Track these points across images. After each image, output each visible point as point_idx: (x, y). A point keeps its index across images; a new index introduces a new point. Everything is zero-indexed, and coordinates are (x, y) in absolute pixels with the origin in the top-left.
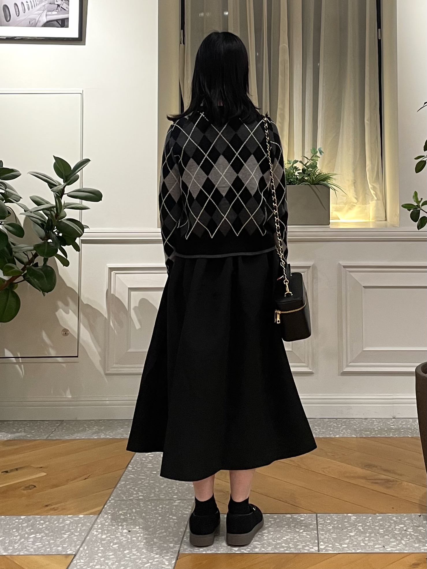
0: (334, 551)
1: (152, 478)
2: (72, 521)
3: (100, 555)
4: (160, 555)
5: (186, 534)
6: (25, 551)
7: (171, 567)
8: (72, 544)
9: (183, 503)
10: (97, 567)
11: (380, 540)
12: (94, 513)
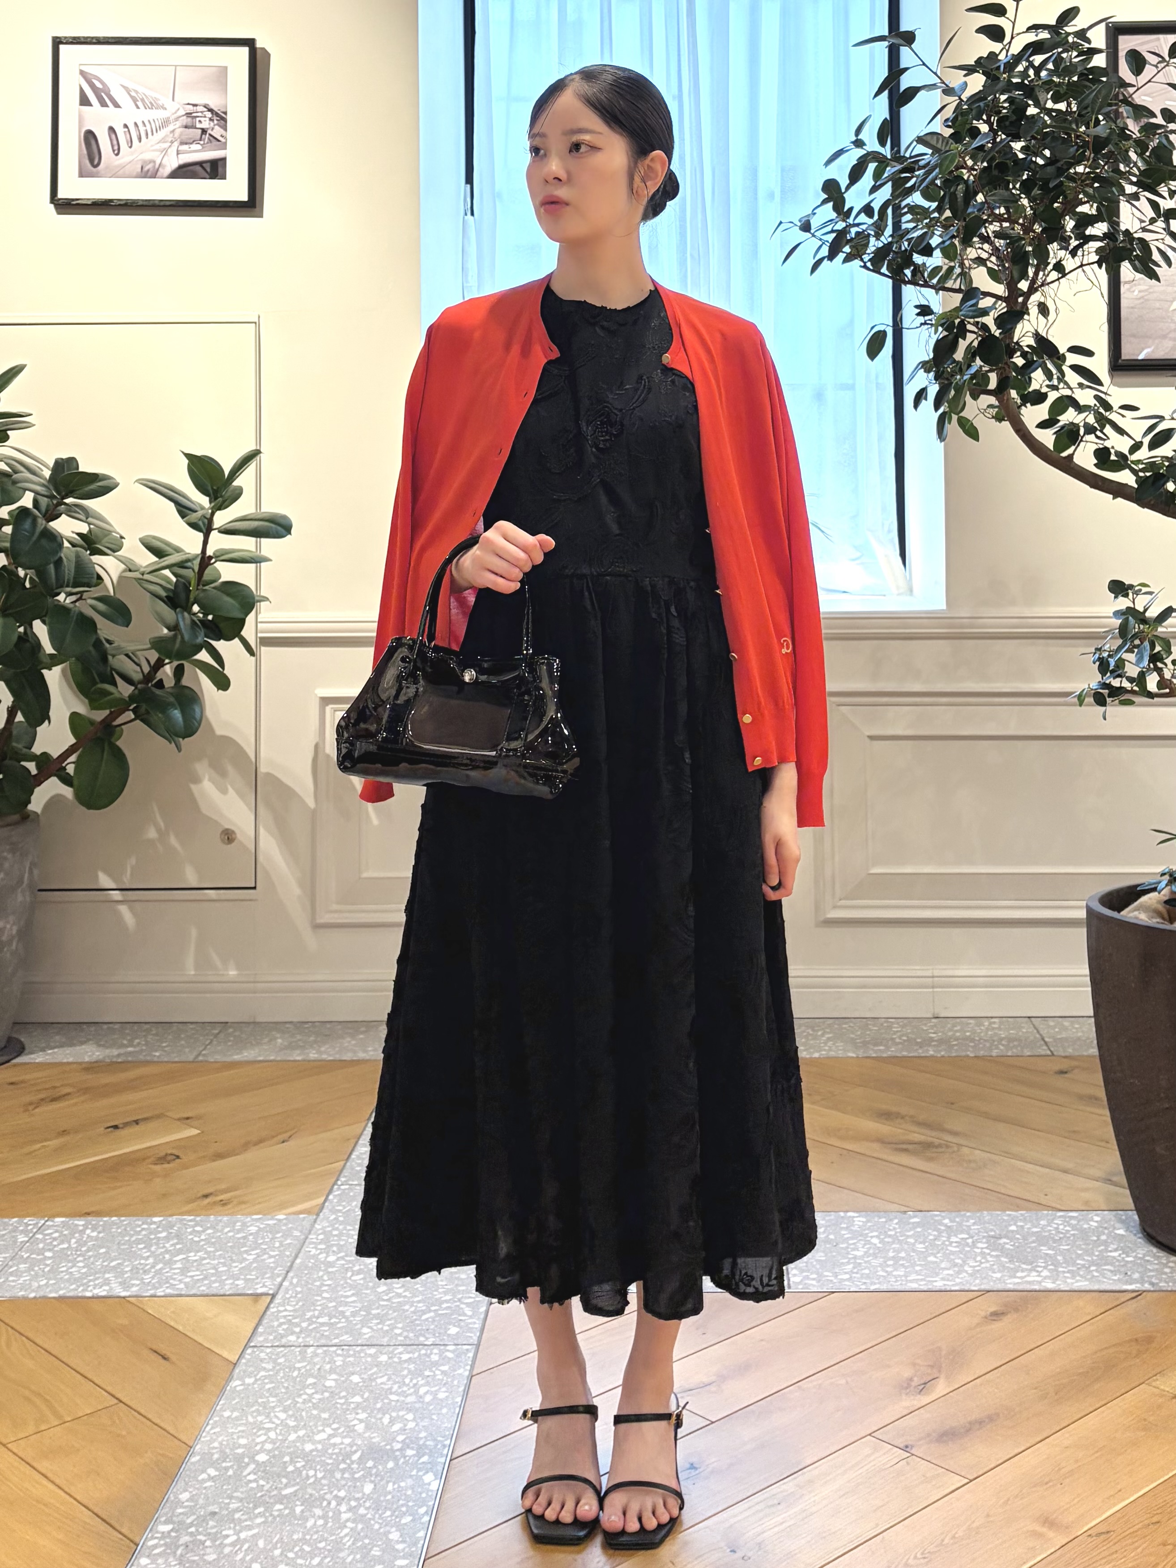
0: (821, 1287)
2: (262, 1226)
3: (326, 1295)
4: (454, 1295)
6: (167, 1287)
7: (478, 1319)
8: (266, 1273)
10: (321, 1320)
11: (921, 1265)
12: (308, 1212)
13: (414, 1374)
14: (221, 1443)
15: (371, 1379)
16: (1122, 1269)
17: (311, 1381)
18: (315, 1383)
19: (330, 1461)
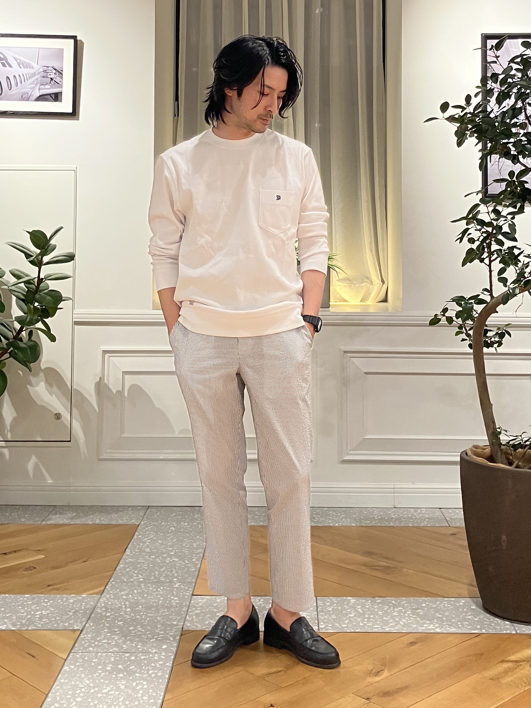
0: (334, 629)
1: (150, 562)
2: (76, 600)
3: (106, 630)
4: (165, 632)
5: (188, 614)
6: (33, 626)
7: (176, 642)
8: (78, 620)
9: (183, 585)
10: (104, 641)
11: (380, 621)
12: (97, 593)
13: (146, 665)
14: (60, 693)
15: (128, 666)
16: (472, 624)
17: (100, 667)
18: (102, 668)
19: (110, 701)
